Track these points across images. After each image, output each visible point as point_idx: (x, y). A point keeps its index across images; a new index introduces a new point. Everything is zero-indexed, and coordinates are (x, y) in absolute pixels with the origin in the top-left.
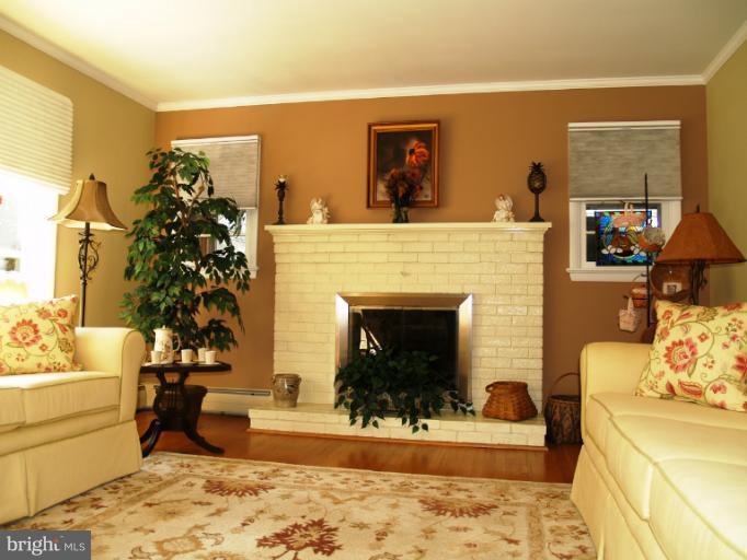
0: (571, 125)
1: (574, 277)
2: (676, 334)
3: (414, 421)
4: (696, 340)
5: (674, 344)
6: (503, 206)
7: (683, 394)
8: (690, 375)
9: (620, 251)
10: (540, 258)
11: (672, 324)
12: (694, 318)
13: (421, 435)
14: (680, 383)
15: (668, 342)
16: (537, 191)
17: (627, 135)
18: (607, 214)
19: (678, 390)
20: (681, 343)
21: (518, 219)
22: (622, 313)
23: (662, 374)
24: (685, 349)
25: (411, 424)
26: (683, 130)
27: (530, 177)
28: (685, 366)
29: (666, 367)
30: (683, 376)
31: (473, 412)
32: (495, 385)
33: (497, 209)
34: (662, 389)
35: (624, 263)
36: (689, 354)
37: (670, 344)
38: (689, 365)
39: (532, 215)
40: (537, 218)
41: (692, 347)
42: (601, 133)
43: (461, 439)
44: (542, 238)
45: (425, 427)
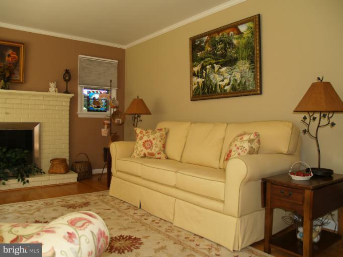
0: (80, 56)
1: (80, 116)
2: (145, 138)
3: (23, 180)
4: (152, 140)
5: (145, 141)
6: (52, 86)
7: (149, 156)
8: (151, 150)
9: (96, 106)
10: (68, 108)
11: (144, 135)
12: (150, 133)
13: (27, 185)
14: (148, 153)
15: (143, 140)
16: (67, 81)
17: (100, 63)
18: (92, 92)
19: (147, 155)
20: (148, 141)
21: (59, 92)
22: (103, 130)
23: (142, 150)
24: (149, 142)
25: (22, 181)
26: (119, 64)
27: (64, 75)
28: (149, 148)
29: (144, 149)
30: (149, 151)
31: (44, 173)
32: (53, 161)
33: (50, 87)
34: (142, 155)
35: (97, 111)
36: (150, 144)
37: (144, 141)
38: (151, 147)
39: (65, 90)
40: (67, 92)
41: (151, 142)
42: (91, 61)
43: (43, 184)
44: (69, 100)
45: (28, 181)
